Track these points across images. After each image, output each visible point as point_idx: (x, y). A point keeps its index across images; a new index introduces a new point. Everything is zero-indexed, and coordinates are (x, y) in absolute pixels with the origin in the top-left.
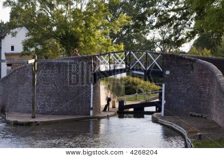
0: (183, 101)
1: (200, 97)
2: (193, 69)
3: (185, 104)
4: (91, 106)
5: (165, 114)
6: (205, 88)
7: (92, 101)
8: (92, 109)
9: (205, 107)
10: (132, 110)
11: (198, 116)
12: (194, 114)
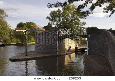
0: (96, 48)
1: (103, 47)
2: (100, 34)
3: (97, 50)
4: (57, 50)
5: (88, 54)
6: (106, 42)
7: (57, 48)
8: (57, 51)
9: (106, 52)
10: (80, 50)
11: (103, 56)
12: (101, 54)
